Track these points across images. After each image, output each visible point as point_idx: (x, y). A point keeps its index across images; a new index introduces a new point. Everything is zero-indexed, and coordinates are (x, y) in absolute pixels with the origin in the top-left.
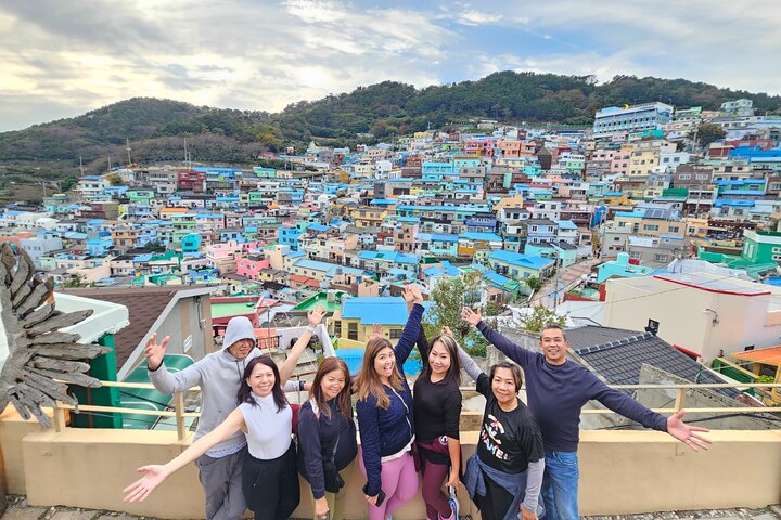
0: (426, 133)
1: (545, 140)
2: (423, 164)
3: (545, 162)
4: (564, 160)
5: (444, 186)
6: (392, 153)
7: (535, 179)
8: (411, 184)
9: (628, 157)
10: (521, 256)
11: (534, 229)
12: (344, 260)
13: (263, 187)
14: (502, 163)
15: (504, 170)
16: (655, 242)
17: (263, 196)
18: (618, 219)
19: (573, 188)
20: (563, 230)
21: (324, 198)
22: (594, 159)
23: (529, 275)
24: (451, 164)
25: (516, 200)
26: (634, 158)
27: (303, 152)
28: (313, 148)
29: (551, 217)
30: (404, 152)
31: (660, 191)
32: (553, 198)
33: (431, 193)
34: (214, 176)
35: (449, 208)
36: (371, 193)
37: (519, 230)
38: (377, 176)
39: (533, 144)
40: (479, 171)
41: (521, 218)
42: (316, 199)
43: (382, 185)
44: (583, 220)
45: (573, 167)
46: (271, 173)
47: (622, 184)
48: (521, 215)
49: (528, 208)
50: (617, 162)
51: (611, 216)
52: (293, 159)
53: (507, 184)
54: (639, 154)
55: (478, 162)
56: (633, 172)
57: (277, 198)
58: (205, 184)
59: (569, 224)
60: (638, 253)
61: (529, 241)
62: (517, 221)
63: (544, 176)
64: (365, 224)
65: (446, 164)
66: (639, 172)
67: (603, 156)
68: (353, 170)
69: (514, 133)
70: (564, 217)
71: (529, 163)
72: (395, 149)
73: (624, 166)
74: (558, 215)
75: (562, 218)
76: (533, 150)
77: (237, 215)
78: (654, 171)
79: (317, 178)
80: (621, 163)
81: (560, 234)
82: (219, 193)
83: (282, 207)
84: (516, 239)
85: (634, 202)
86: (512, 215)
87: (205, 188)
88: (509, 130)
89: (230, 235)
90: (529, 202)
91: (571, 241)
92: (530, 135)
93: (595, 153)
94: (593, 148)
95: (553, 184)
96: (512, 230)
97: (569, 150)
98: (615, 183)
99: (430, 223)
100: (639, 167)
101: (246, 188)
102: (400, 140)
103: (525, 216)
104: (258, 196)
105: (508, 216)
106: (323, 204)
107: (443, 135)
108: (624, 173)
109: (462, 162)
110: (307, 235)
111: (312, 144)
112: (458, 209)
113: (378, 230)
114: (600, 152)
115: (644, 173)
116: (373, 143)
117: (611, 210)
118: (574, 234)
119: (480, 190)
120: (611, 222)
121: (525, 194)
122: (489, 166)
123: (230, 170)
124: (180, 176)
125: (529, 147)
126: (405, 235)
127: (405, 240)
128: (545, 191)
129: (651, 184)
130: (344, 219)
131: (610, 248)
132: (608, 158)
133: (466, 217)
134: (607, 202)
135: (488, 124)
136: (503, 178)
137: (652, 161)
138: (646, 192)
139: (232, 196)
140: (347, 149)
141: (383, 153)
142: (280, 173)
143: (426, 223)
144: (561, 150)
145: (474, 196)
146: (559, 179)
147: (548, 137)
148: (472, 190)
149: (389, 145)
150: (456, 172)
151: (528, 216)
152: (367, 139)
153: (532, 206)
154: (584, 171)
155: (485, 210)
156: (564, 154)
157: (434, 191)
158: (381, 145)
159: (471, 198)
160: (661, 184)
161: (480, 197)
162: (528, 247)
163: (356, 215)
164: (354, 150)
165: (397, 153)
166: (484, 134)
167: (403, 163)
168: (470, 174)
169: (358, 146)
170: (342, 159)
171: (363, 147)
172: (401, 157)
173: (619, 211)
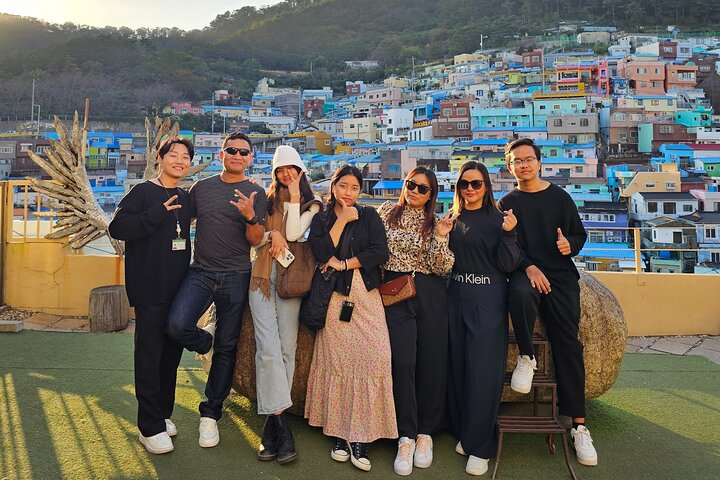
0: (476, 55)
1: (716, 57)
2: (473, 113)
6: (413, 94)
7: (703, 135)
8: (451, 150)
11: (710, 233)
14: (632, 104)
15: (635, 117)
24: (526, 110)
25: (668, 175)
27: (246, 98)
28: (264, 90)
30: (436, 92)
33: (491, 168)
36: (374, 168)
37: (677, 236)
38: (386, 138)
39: (691, 66)
40: (586, 122)
41: (680, 211)
43: (396, 154)
48: (680, 205)
49: (693, 192)
52: (225, 112)
53: (646, 143)
55: (582, 104)
61: (701, 258)
62: (673, 217)
65: (518, 112)
68: (340, 129)
69: (651, 49)
71: (688, 104)
72: (418, 88)
76: (692, 78)
84: (674, 255)
86: (660, 205)
88: (640, 43)
90: (693, 179)
92: (685, 50)
96: (664, 236)
101: (137, 167)
102: (428, 70)
103: (687, 208)
105: (652, 208)
107: (510, 56)
109: (549, 105)
111: (263, 84)
116: (377, 78)
119: (591, 158)
121: (686, 164)
122: (606, 112)
123: (110, 134)
124: (18, 148)
125: (685, 73)
135: (597, 34)
136: (635, 135)
139: (111, 183)
140: (328, 90)
141: (397, 96)
142: (202, 139)
145: (579, 170)
148: (574, 159)
149: (404, 82)
150: (540, 125)
151: (695, 205)
152: (363, 70)
153: (702, 186)
155: (604, 196)
157: (499, 160)
158: (391, 80)
159: (573, 174)
161: (591, 170)
162: (700, 269)
164: (340, 91)
165: (422, 93)
166: (590, 52)
167: (435, 112)
168: (568, 128)
169: (348, 83)
170: (319, 109)
171: (358, 86)
172: (430, 101)
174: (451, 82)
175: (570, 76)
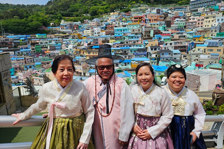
1: (168, 13)
2: (115, 29)
3: (169, 24)
4: (176, 22)
5: (124, 38)
6: (101, 23)
7: (164, 32)
8: (109, 38)
9: (203, 20)
10: (158, 67)
11: (163, 54)
12: (83, 74)
13: (41, 43)
14: (149, 26)
15: (150, 29)
16: (209, 57)
17: (42, 48)
18: (197, 48)
19: (180, 35)
20: (175, 54)
21: (70, 47)
22: (190, 21)
23: (161, 74)
24: (126, 28)
25: (155, 42)
26: (206, 20)
28: (63, 23)
29: (170, 49)
30: (106, 23)
31: (215, 34)
32: (172, 40)
33: (119, 42)
34: (17, 39)
35: (127, 48)
36: (92, 43)
37: (156, 55)
38: (95, 35)
39: (163, 15)
40: (139, 30)
41: (157, 50)
42: (67, 47)
43: (97, 40)
44: (183, 49)
45: (181, 25)
46: (44, 36)
47: (201, 31)
48: (157, 49)
49: (160, 46)
50: (198, 22)
53: (152, 35)
54: (207, 18)
55: (138, 26)
56: (206, 26)
57: (49, 48)
58: (13, 44)
59: (177, 51)
60: (202, 62)
62: (156, 51)
63: (168, 30)
65: (125, 28)
66: (208, 26)
68: (83, 33)
69: (155, 11)
70: (176, 48)
71: (161, 24)
72: (102, 21)
73: (202, 23)
74: (173, 48)
75: (175, 49)
76: (163, 19)
77: (31, 57)
78: (213, 25)
79: (67, 37)
80: (200, 22)
81: (173, 56)
82: (20, 48)
83: (51, 52)
84: (155, 59)
85: (204, 40)
86: (154, 49)
87: (13, 45)
88: (153, 9)
89: (28, 67)
91: (178, 59)
92: (162, 11)
93: (190, 18)
94: (189, 15)
95: (172, 33)
96: (154, 56)
97: (179, 17)
98: (198, 31)
100: (208, 24)
101: (33, 44)
102: (104, 17)
103: (159, 49)
104: (39, 48)
105: (152, 49)
106: (71, 49)
108: (202, 26)
109: (132, 27)
111: (62, 21)
112: (131, 48)
114: (192, 17)
115: (210, 27)
116: (91, 19)
118: (179, 56)
119: (140, 39)
120: (194, 49)
121: (160, 39)
122: (144, 28)
123: (25, 36)
125: (161, 17)
128: (168, 37)
129: (212, 31)
130: (81, 56)
131: (194, 60)
132: (196, 20)
133: (134, 51)
134: (195, 40)
135: (143, 7)
136: (150, 33)
137: (213, 21)
138: (210, 35)
140: (80, 22)
142: (49, 36)
144: (175, 18)
145: (138, 41)
146: (174, 31)
147: (170, 12)
148: (137, 39)
150: (130, 31)
153: (162, 44)
154: (185, 27)
155: (142, 47)
156: (177, 19)
157: (120, 40)
158: (95, 20)
159: (136, 42)
160: (216, 31)
161: (140, 42)
162: (160, 62)
163: (86, 53)
164: (82, 22)
165: (103, 23)
166: (141, 12)
167: (106, 28)
168: (136, 32)
171: (87, 21)
172: (104, 25)
173: (198, 44)
174: (109, 20)
175: (136, 18)
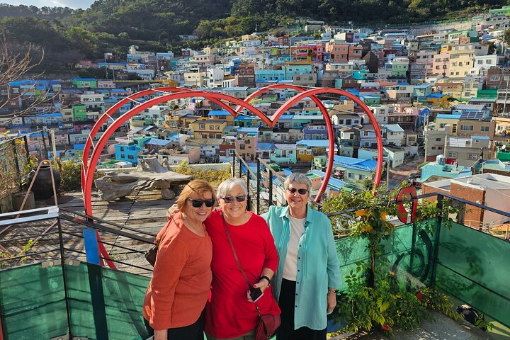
0: (254, 34)
1: (371, 42)
2: (256, 72)
3: (373, 66)
4: (390, 62)
5: (278, 95)
7: (364, 84)
9: (447, 60)
10: (355, 160)
11: (366, 133)
13: (87, 100)
14: (332, 68)
15: (334, 75)
16: (468, 143)
17: (87, 110)
18: (439, 121)
19: (399, 91)
20: (392, 133)
22: (418, 61)
23: (364, 177)
24: (283, 71)
25: (348, 105)
26: (452, 60)
27: (123, 59)
28: (133, 52)
29: (381, 121)
30: (234, 58)
31: (474, 91)
32: (382, 103)
33: (267, 102)
35: (286, 117)
36: (206, 103)
37: (352, 136)
38: (209, 85)
39: (360, 46)
40: (311, 78)
41: (353, 123)
42: (147, 111)
44: (409, 123)
45: (398, 69)
46: (91, 83)
47: (443, 85)
48: (353, 120)
49: (359, 114)
50: (438, 64)
51: (432, 119)
52: (112, 67)
54: (457, 56)
55: (309, 68)
56: (452, 74)
57: (103, 111)
58: (20, 100)
59: (396, 127)
61: (361, 145)
62: (350, 126)
63: (372, 80)
64: (205, 137)
65: (279, 72)
66: (457, 73)
67: (425, 57)
68: (183, 78)
69: (341, 36)
70: (392, 120)
71: (358, 68)
72: (223, 54)
73: (445, 67)
74: (387, 119)
75: (390, 122)
76: (360, 53)
78: (470, 73)
79: (143, 87)
80: (441, 64)
81: (389, 137)
84: (350, 144)
85: (453, 104)
86: (345, 121)
88: (336, 32)
91: (398, 143)
92: (357, 37)
93: (418, 54)
94: (416, 48)
95: (381, 87)
96: (346, 136)
97: (394, 52)
98: (437, 85)
99: (267, 132)
100: (458, 69)
102: (227, 43)
103: (356, 122)
105: (341, 122)
106: (156, 116)
107: (272, 38)
108: (444, 74)
109: (294, 68)
110: (146, 150)
111: (132, 49)
112: (294, 117)
113: (220, 142)
114: (423, 53)
115: (462, 75)
116: (199, 47)
117: (434, 112)
118: (401, 136)
120: (433, 123)
122: (320, 72)
125: (357, 51)
126: (247, 146)
127: (247, 151)
128: (374, 96)
129: (468, 85)
130: (182, 132)
131: (433, 148)
132: (430, 59)
133: (302, 124)
134: (430, 103)
135: (316, 25)
136: (334, 84)
137: (468, 63)
138: (463, 94)
140: (171, 53)
141: (212, 59)
142: (102, 83)
143: (264, 133)
144: (387, 52)
145: (308, 102)
146: (386, 83)
147: (373, 38)
149: (215, 50)
150: (289, 79)
151: (360, 120)
154: (408, 73)
155: (320, 117)
156: (390, 56)
157: (270, 99)
160: (475, 86)
162: (361, 152)
163: (193, 127)
165: (226, 58)
166: (311, 36)
167: (235, 70)
168: (303, 81)
169: (182, 50)
170: (168, 66)
171: (189, 51)
172: (232, 64)
173: (440, 113)
174: (241, 52)
175: (303, 51)
